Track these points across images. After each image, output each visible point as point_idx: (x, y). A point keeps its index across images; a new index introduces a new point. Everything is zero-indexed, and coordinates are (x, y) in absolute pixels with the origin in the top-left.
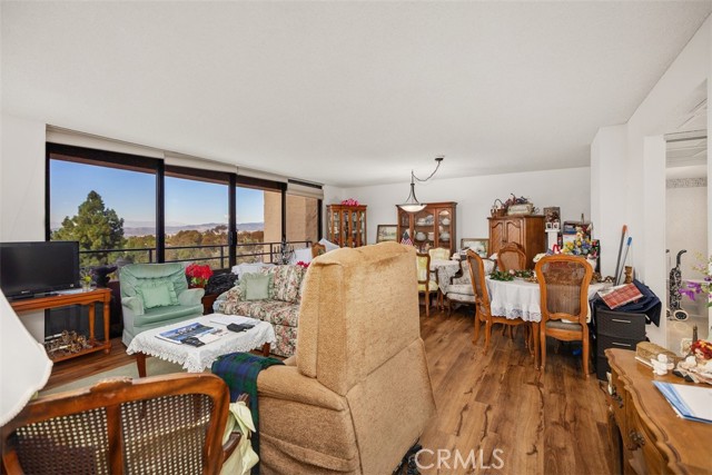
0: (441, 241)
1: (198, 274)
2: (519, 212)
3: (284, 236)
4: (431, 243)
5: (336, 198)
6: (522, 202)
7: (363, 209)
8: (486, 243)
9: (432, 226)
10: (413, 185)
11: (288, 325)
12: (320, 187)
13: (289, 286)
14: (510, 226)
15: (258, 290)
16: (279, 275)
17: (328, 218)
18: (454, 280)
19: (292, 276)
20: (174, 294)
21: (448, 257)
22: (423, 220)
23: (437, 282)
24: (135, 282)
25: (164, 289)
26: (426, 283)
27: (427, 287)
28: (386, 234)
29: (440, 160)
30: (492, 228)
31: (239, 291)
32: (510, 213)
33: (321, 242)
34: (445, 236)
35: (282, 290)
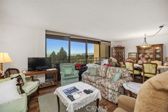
0: (156, 58)
1: (78, 66)
3: (100, 56)
4: (152, 59)
5: (114, 45)
7: (124, 48)
9: (152, 53)
10: (145, 39)
11: (104, 87)
12: (110, 42)
13: (103, 72)
15: (93, 72)
16: (100, 68)
17: (112, 51)
19: (104, 69)
20: (72, 71)
22: (148, 51)
24: (63, 68)
25: (70, 70)
26: (155, 74)
28: (132, 56)
29: (161, 27)
31: (88, 72)
33: (111, 58)
35: (101, 73)
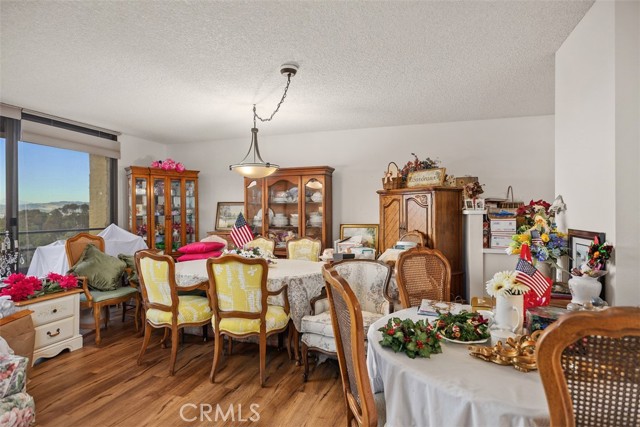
0: (309, 227)
2: (425, 183)
4: (295, 230)
6: (427, 166)
8: (376, 231)
9: (295, 205)
10: (255, 131)
12: (114, 138)
14: (411, 203)
18: (319, 305)
21: (316, 253)
22: (283, 194)
23: (287, 308)
26: (260, 316)
27: (263, 325)
28: (230, 217)
29: (289, 71)
30: (385, 207)
32: (411, 184)
34: (316, 219)
